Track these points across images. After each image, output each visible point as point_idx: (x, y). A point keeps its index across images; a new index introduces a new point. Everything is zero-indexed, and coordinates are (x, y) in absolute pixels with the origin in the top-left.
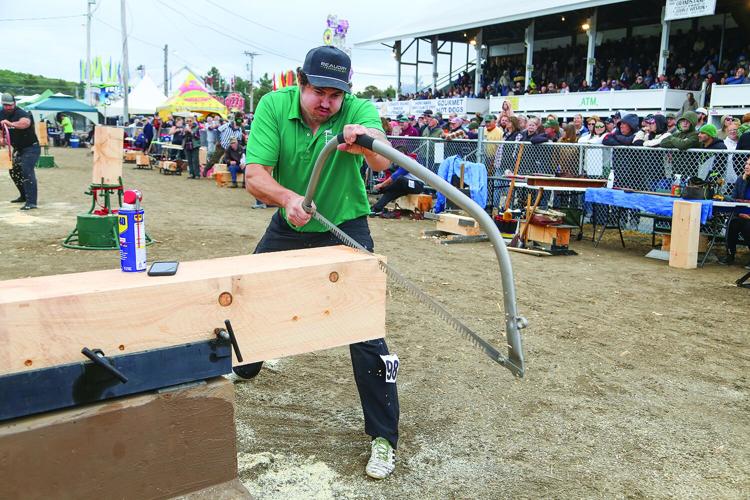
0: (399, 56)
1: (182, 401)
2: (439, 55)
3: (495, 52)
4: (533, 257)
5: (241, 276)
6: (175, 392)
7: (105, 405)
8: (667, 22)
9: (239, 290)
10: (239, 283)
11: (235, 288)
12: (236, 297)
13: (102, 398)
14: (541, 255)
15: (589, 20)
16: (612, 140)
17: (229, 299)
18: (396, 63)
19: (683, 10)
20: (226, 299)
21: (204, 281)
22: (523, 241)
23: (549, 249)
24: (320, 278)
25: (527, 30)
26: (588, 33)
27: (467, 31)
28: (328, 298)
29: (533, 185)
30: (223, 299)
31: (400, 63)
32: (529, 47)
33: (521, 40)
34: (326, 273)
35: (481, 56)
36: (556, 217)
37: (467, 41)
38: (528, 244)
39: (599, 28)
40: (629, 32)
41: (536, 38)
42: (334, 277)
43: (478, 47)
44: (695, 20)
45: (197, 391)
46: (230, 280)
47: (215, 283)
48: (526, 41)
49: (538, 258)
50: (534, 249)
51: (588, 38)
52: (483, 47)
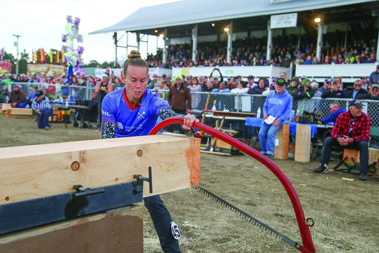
0: (116, 42)
1: (119, 218)
2: (140, 42)
3: (174, 42)
4: (221, 157)
5: (85, 151)
6: (116, 212)
7: (80, 220)
8: (271, 29)
9: (84, 160)
10: (84, 155)
11: (81, 159)
12: (82, 165)
13: (79, 215)
14: (225, 156)
15: (228, 26)
16: (252, 91)
17: (77, 166)
18: (115, 45)
19: (280, 23)
20: (76, 166)
21: (63, 153)
22: (214, 147)
23: (230, 152)
24: (132, 154)
25: (193, 30)
26: (228, 33)
27: (158, 29)
28: (136, 166)
29: (217, 115)
30: (74, 166)
31: (117, 46)
32: (194, 39)
33: (190, 36)
34: (135, 151)
35: (166, 44)
36: (233, 133)
37: (157, 35)
38: (216, 149)
39: (234, 31)
40: (249, 34)
41: (199, 34)
42: (140, 153)
43: (164, 39)
44: (284, 29)
45: (126, 212)
46: (79, 153)
47: (69, 155)
48: (193, 36)
49: (223, 157)
50: (220, 152)
51: (227, 36)
52: (167, 39)
